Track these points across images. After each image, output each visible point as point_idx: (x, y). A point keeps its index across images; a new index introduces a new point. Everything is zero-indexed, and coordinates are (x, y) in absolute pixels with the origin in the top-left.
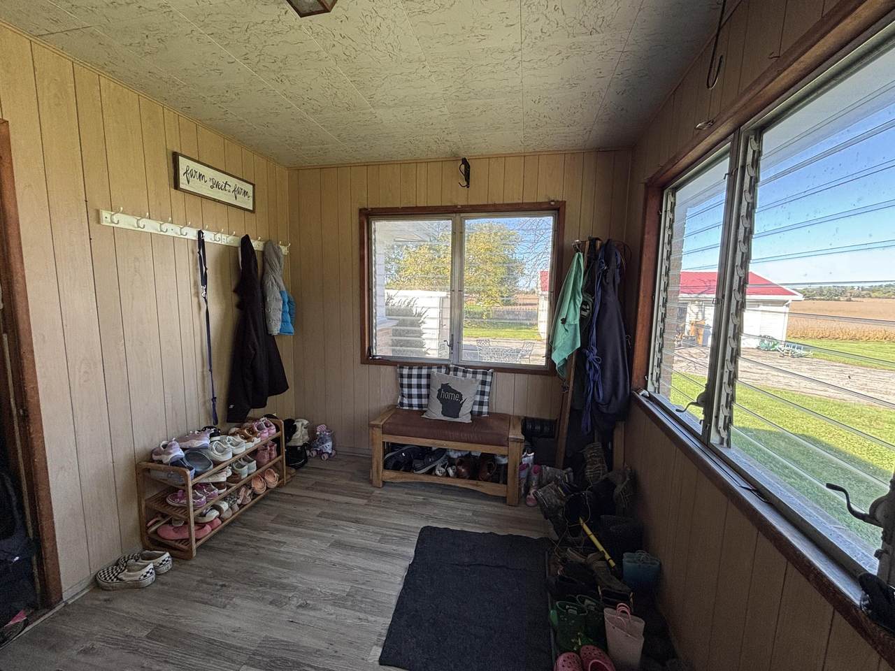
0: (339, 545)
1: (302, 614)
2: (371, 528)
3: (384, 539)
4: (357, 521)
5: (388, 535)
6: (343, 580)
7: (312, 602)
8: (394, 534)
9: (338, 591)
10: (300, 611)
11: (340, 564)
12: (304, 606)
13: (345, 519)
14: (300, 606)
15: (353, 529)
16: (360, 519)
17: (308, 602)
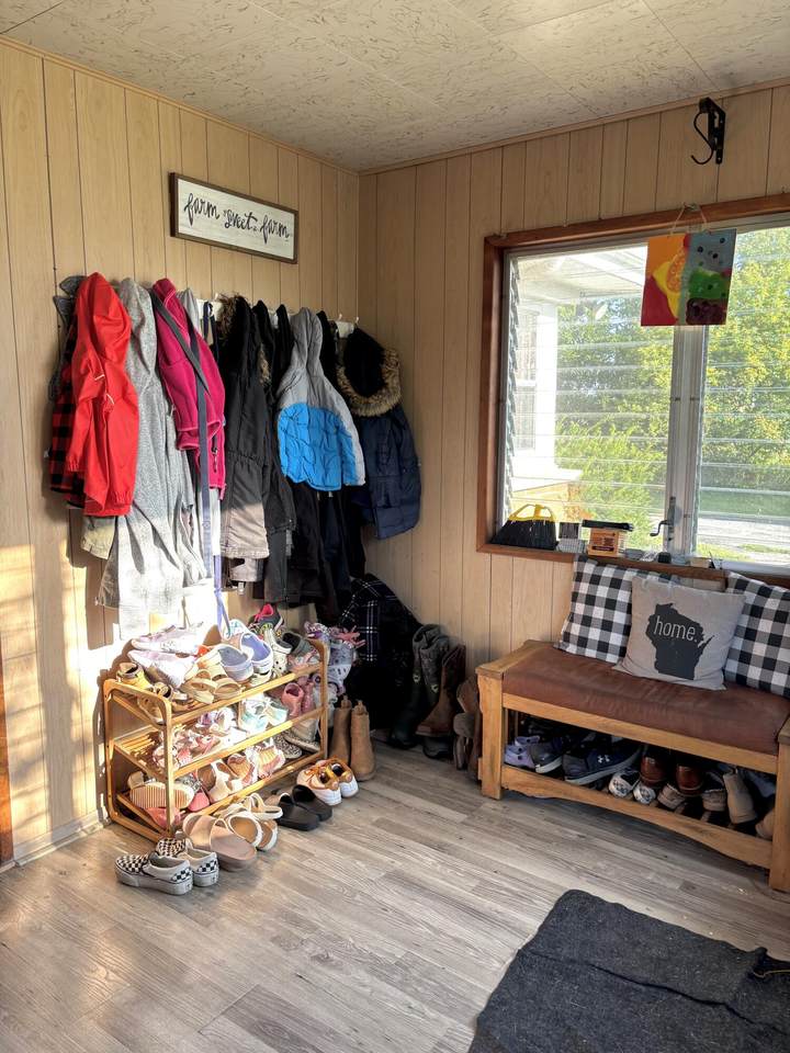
0: (399, 879)
1: (319, 972)
2: (465, 866)
3: (483, 888)
4: (440, 847)
5: (492, 884)
6: (393, 937)
7: (335, 957)
8: (506, 885)
9: (383, 951)
10: (317, 965)
11: (396, 911)
12: (323, 960)
13: (419, 839)
14: (317, 958)
15: (430, 858)
16: (446, 844)
17: (331, 955)
